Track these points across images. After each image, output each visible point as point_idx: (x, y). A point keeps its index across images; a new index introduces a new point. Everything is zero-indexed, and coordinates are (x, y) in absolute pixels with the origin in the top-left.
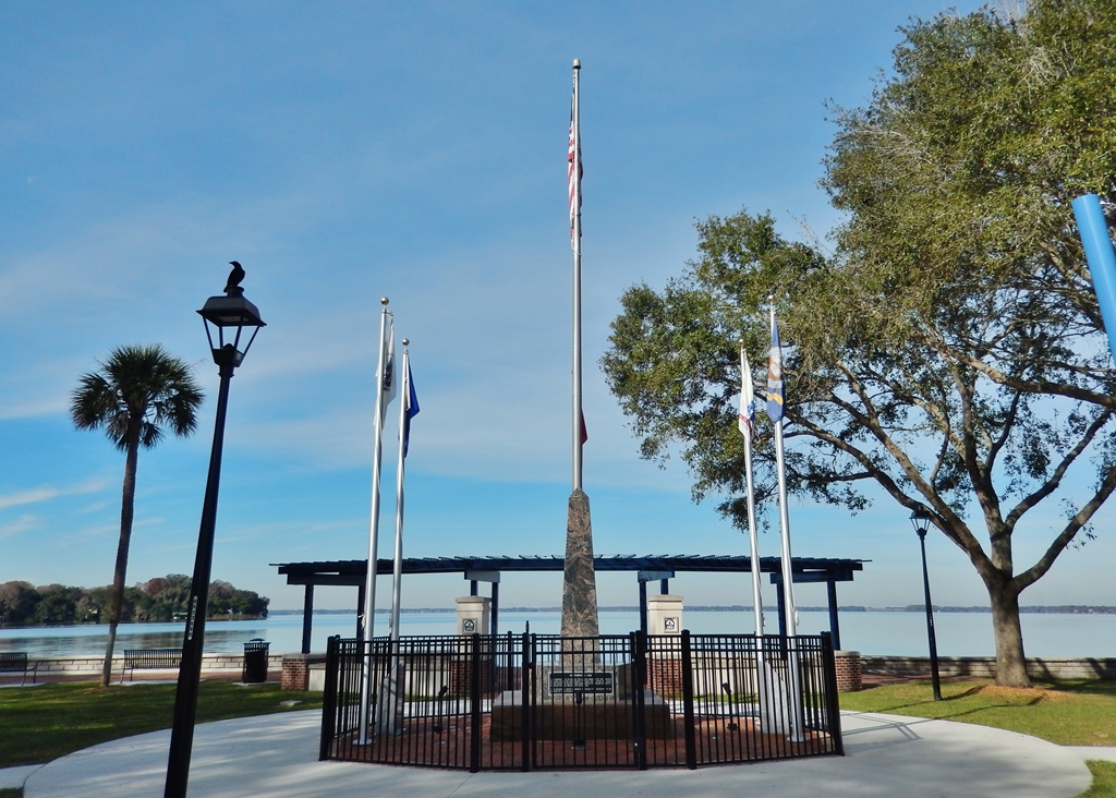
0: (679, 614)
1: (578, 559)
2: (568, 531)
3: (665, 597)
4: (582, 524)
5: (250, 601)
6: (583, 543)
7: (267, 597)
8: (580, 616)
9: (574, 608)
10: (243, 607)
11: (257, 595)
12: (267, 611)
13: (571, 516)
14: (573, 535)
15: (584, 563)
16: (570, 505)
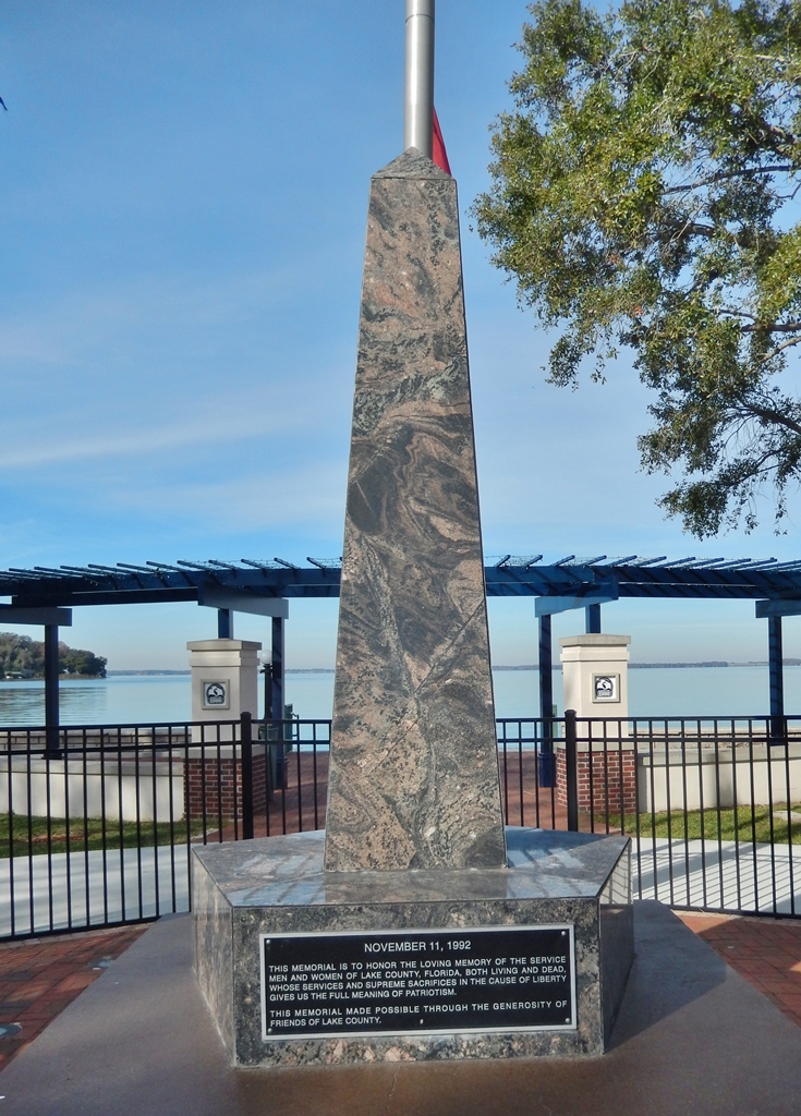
0: (622, 669)
1: (408, 432)
2: (368, 316)
3: (595, 638)
4: (425, 286)
5: (87, 661)
6: (428, 364)
7: (105, 657)
8: (417, 671)
9: (390, 636)
10: (79, 666)
11: (93, 655)
12: (105, 671)
13: (379, 255)
14: (388, 331)
15: (433, 448)
16: (376, 210)
